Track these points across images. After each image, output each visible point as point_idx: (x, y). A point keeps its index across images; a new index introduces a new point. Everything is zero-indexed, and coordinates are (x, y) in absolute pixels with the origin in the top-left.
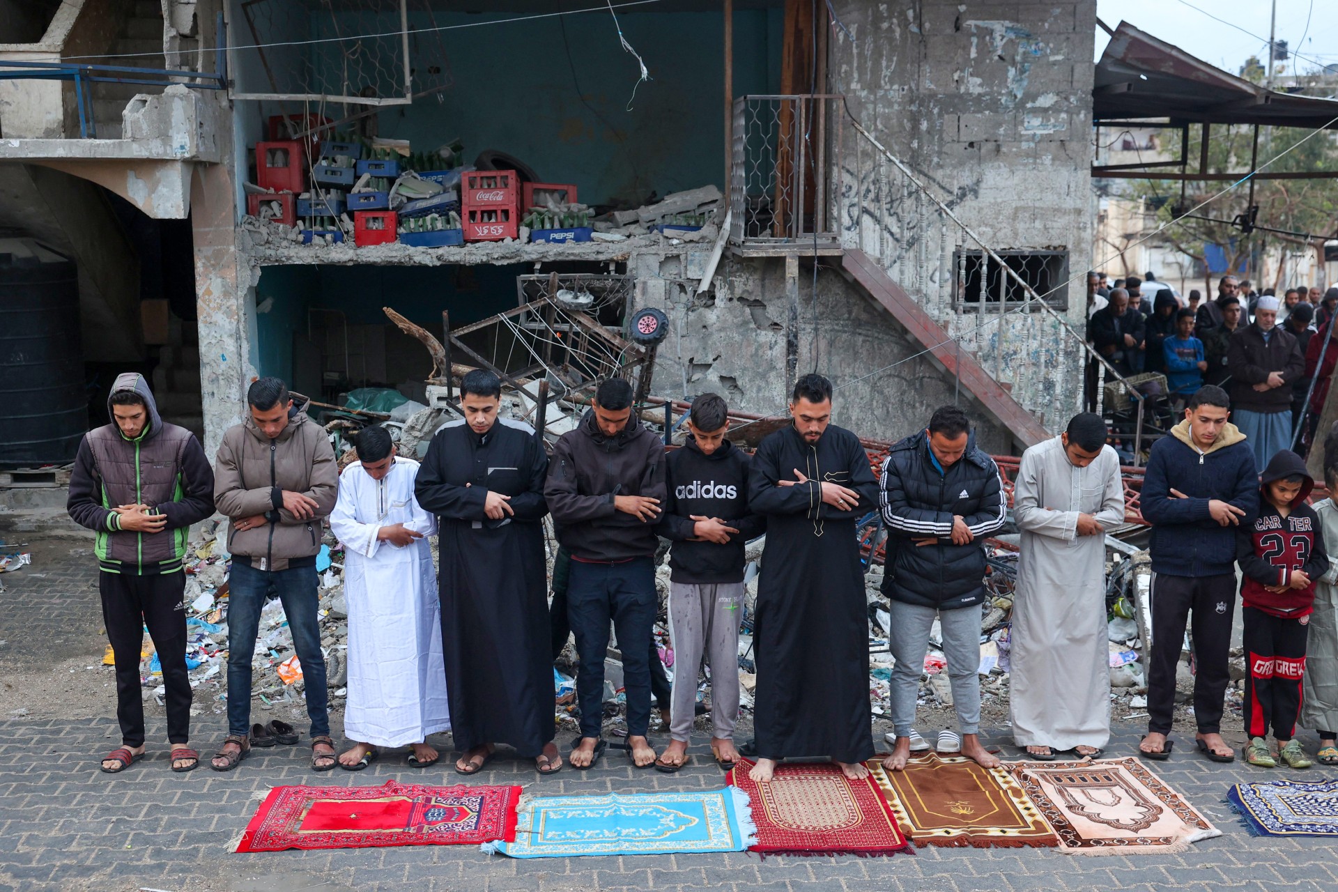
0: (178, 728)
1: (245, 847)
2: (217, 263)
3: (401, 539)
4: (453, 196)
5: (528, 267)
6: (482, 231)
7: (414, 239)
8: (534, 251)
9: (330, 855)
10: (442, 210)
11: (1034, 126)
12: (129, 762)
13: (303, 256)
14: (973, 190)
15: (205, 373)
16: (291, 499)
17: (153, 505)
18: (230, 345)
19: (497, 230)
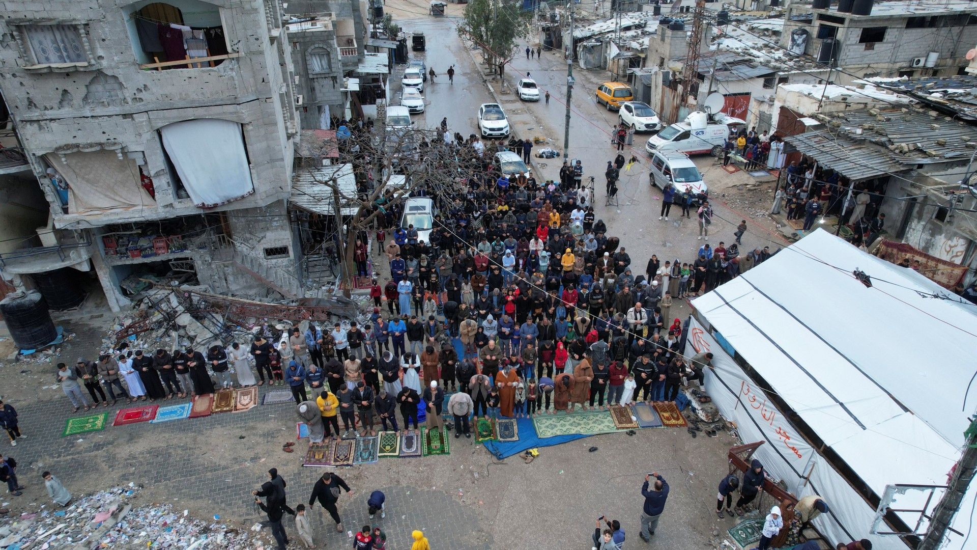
0: (104, 399)
1: (114, 425)
2: (101, 269)
3: (131, 373)
4: (152, 245)
5: (171, 260)
6: (160, 252)
7: (145, 256)
8: (171, 257)
9: (127, 425)
10: (150, 248)
11: (275, 224)
12: (97, 406)
13: (120, 263)
14: (265, 237)
15: (104, 289)
16: (111, 372)
17: (90, 374)
18: (108, 284)
19: (163, 251)
